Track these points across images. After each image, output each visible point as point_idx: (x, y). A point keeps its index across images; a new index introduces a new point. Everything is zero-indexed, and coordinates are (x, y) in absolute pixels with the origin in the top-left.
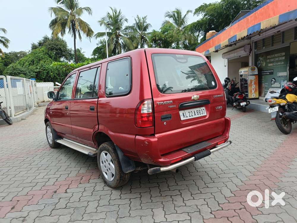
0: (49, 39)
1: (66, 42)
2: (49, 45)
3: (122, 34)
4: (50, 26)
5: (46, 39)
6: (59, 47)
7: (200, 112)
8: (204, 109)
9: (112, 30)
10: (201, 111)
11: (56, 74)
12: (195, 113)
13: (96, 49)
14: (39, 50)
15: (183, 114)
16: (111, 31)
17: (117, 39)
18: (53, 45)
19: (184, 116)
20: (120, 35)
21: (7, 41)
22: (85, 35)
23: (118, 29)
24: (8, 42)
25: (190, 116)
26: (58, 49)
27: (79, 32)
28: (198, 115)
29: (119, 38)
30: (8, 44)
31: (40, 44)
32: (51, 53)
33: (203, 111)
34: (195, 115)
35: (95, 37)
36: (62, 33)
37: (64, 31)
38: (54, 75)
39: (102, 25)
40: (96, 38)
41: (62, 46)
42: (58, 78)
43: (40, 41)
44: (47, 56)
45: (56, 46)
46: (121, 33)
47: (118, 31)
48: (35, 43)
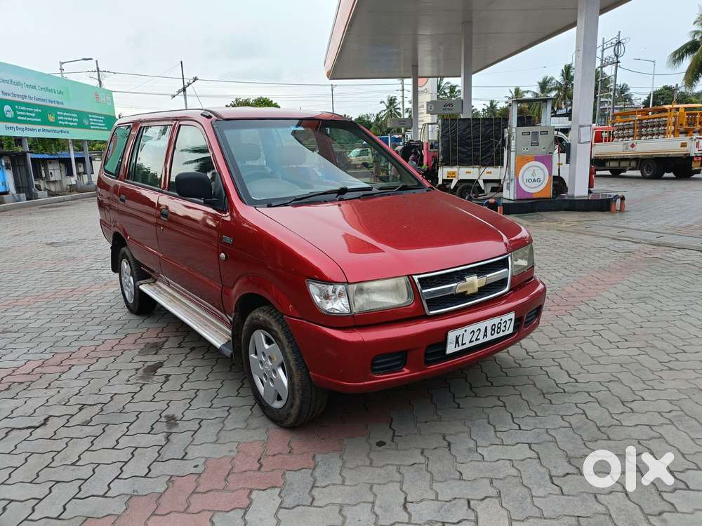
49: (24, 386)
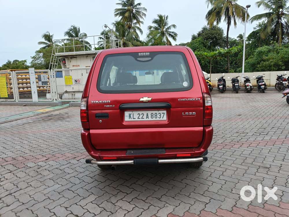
0: (207, 29)
1: (223, 30)
2: (206, 35)
3: (286, 13)
4: (207, 17)
5: (204, 29)
6: (215, 36)
7: (156, 116)
8: (164, 113)
9: (273, 9)
10: (158, 115)
11: (207, 62)
12: (147, 115)
13: (251, 33)
14: (197, 40)
15: (130, 115)
16: (271, 11)
17: (278, 19)
18: (209, 35)
19: (130, 117)
20: (283, 14)
21: (176, 34)
22: (240, 20)
23: (281, 7)
24: (176, 36)
26: (213, 38)
27: (235, 19)
28: (152, 118)
29: (281, 18)
30: (177, 38)
31: (199, 35)
32: (206, 43)
33: (162, 115)
34: (147, 117)
35: (251, 20)
36: (217, 22)
37: (220, 19)
38: (205, 63)
39: (260, 7)
40: (252, 22)
41: (217, 35)
42: (208, 66)
43: (199, 32)
44: (202, 46)
45: (212, 35)
46: (284, 11)
47: (281, 10)
48: (195, 34)
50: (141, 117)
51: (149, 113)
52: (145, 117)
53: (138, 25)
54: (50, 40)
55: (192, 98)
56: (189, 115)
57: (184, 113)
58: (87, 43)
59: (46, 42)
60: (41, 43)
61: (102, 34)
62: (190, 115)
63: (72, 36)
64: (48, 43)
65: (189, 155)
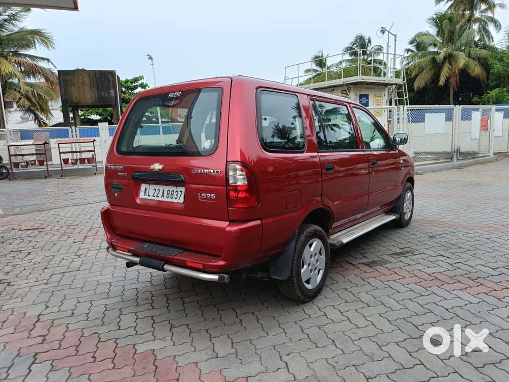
7: (172, 194)
8: (181, 192)
10: (175, 194)
12: (163, 193)
15: (146, 190)
19: (145, 192)
25: (153, 196)
28: (168, 198)
33: (180, 193)
34: (163, 196)
49: (469, 275)
50: (155, 195)
51: (166, 188)
52: (160, 195)
53: (489, 14)
54: (323, 65)
55: (210, 169)
56: (206, 199)
57: (201, 195)
58: (380, 62)
59: (316, 68)
60: (308, 71)
61: (411, 43)
62: (208, 199)
63: (355, 54)
64: (320, 69)
65: (201, 267)
